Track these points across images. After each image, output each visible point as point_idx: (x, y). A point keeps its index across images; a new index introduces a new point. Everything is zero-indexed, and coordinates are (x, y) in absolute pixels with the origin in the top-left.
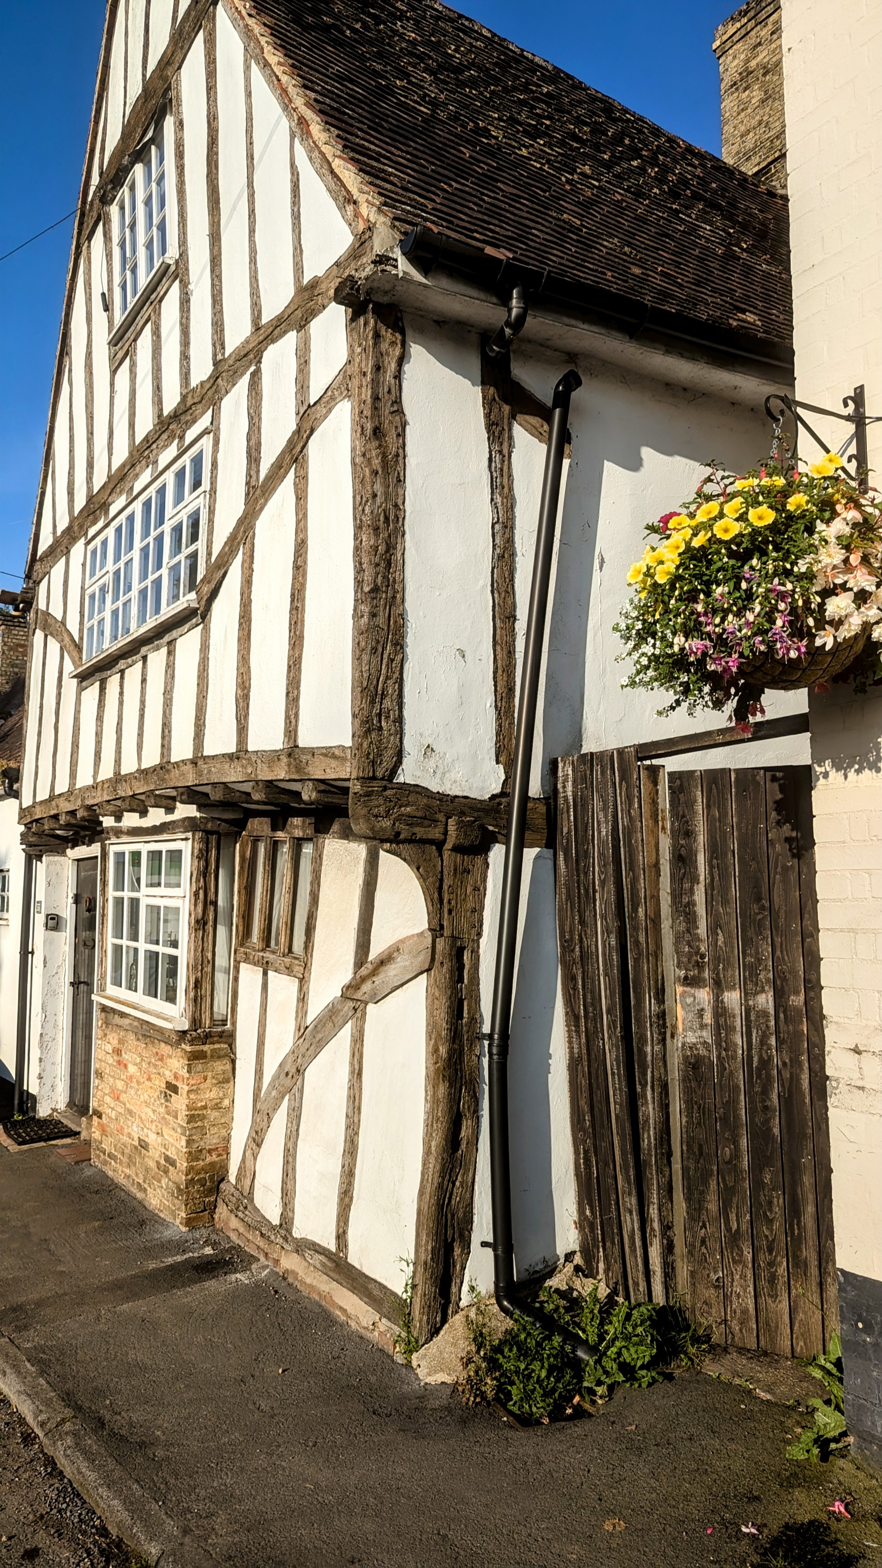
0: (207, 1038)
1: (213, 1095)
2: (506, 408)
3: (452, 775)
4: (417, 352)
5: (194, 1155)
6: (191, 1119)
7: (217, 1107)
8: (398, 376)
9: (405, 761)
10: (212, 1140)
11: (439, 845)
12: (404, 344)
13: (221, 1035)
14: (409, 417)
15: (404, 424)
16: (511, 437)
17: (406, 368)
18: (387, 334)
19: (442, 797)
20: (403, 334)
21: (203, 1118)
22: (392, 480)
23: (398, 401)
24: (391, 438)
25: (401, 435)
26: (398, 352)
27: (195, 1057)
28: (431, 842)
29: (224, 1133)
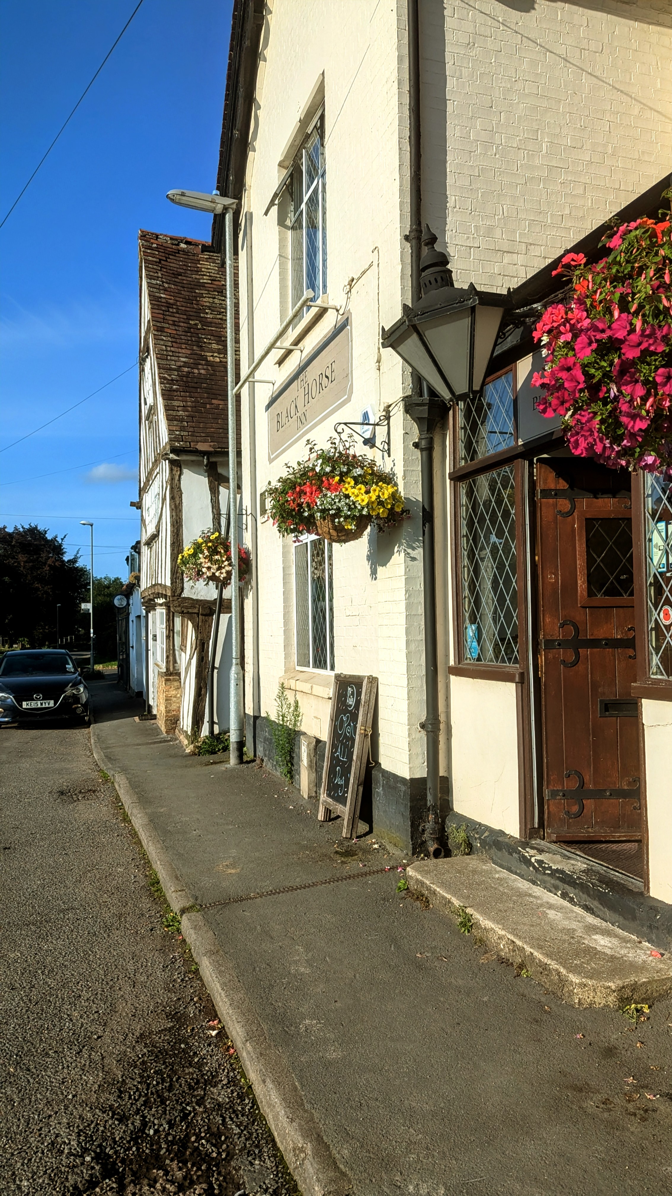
0: (171, 674)
1: (174, 692)
2: (216, 483)
3: (201, 594)
4: (185, 471)
5: (168, 712)
6: (166, 700)
7: (175, 697)
8: (179, 480)
9: (185, 591)
10: (174, 707)
11: (198, 614)
12: (181, 470)
13: (176, 673)
14: (183, 491)
15: (181, 494)
16: (218, 491)
17: (182, 477)
18: (175, 469)
19: (197, 600)
20: (180, 467)
21: (171, 700)
22: (178, 510)
23: (179, 488)
24: (177, 499)
25: (181, 497)
26: (179, 473)
27: (167, 680)
28: (195, 613)
29: (178, 705)
